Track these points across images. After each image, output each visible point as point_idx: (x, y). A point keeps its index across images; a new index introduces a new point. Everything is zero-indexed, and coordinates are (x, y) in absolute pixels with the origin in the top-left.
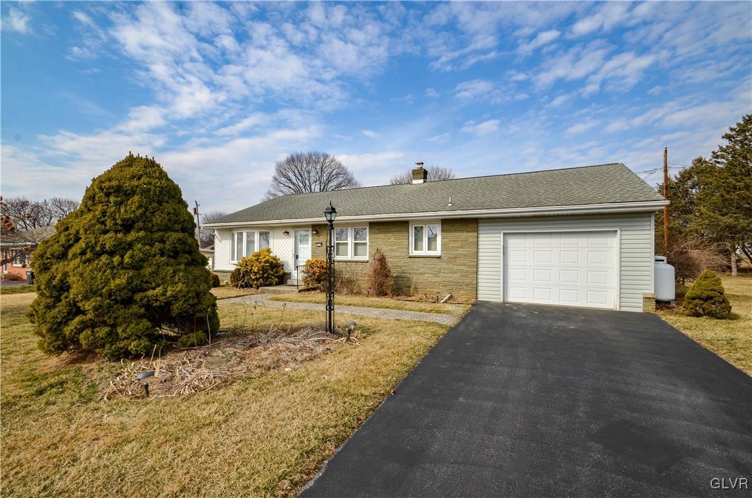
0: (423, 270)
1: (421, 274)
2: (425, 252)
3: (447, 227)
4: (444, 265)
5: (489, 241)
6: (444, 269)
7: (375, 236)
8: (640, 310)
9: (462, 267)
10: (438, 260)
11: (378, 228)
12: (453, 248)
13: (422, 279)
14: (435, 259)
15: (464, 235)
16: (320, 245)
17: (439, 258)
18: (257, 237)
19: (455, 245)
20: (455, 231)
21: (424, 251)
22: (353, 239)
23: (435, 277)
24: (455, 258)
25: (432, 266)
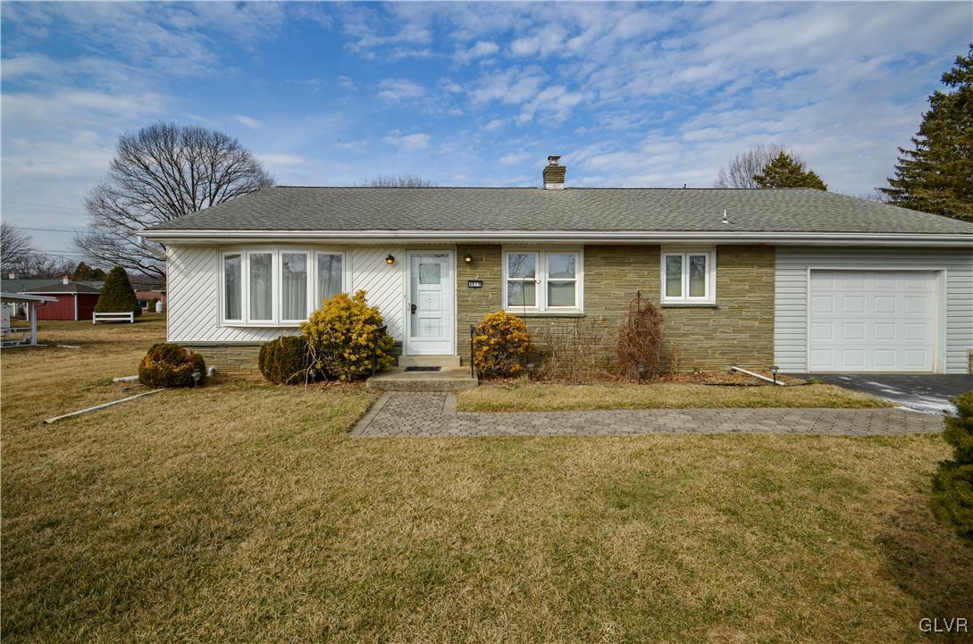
0: (687, 328)
1: (684, 335)
2: (685, 298)
3: (726, 257)
4: (724, 320)
5: (790, 282)
6: (724, 325)
7: (595, 270)
8: (965, 372)
9: (750, 323)
10: (712, 312)
11: (603, 255)
12: (737, 293)
13: (685, 343)
14: (709, 311)
15: (755, 271)
16: (477, 285)
17: (714, 308)
18: (312, 267)
19: (739, 287)
20: (740, 264)
21: (682, 298)
22: (547, 275)
23: (706, 339)
24: (741, 308)
25: (705, 322)
